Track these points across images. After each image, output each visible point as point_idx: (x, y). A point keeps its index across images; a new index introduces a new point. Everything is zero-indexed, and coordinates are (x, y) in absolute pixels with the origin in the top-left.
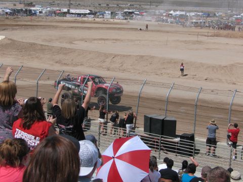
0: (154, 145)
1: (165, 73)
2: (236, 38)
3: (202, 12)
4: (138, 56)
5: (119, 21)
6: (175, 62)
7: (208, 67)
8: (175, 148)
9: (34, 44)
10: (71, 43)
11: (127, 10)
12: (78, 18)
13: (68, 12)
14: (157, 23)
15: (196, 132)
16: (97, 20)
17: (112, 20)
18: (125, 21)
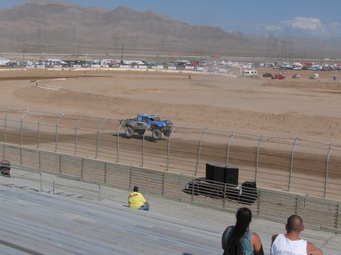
0: (216, 192)
1: (220, 122)
2: (287, 87)
3: (252, 62)
4: (193, 105)
5: (172, 71)
6: (229, 112)
7: (262, 116)
8: (237, 196)
9: (89, 94)
10: (126, 93)
11: (179, 61)
12: (131, 69)
13: (122, 63)
14: (208, 73)
15: (257, 179)
16: (150, 70)
17: (164, 71)
18: (177, 71)
